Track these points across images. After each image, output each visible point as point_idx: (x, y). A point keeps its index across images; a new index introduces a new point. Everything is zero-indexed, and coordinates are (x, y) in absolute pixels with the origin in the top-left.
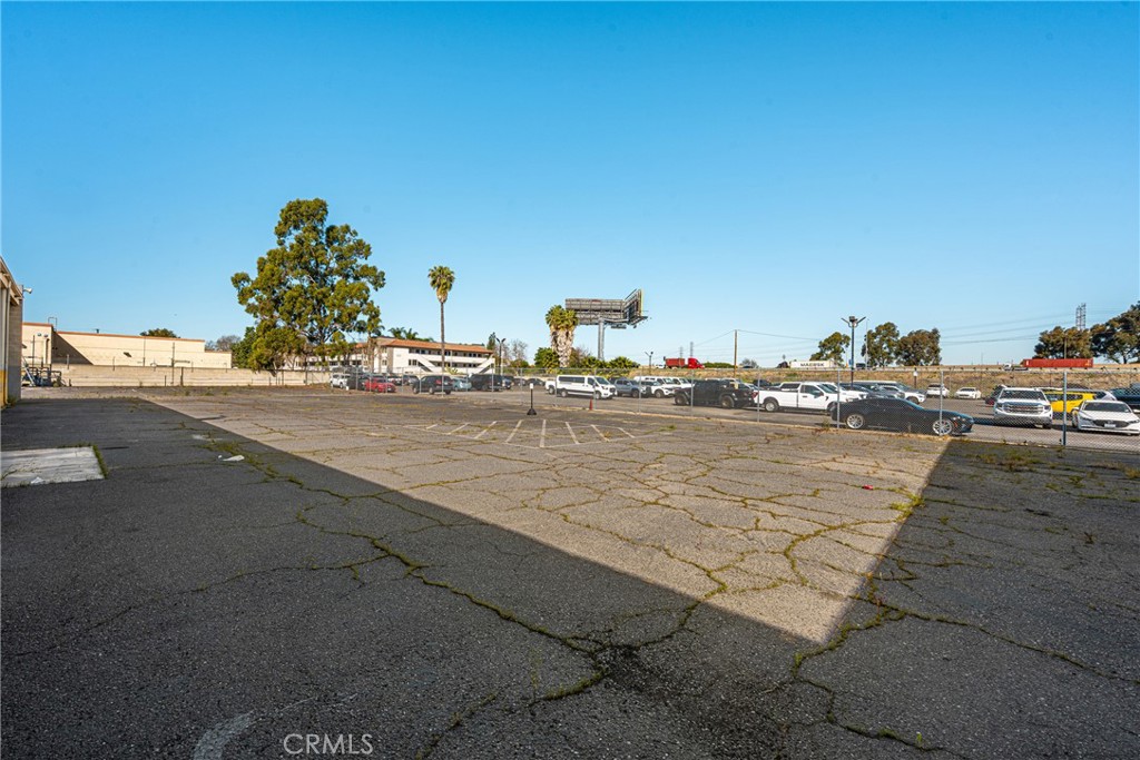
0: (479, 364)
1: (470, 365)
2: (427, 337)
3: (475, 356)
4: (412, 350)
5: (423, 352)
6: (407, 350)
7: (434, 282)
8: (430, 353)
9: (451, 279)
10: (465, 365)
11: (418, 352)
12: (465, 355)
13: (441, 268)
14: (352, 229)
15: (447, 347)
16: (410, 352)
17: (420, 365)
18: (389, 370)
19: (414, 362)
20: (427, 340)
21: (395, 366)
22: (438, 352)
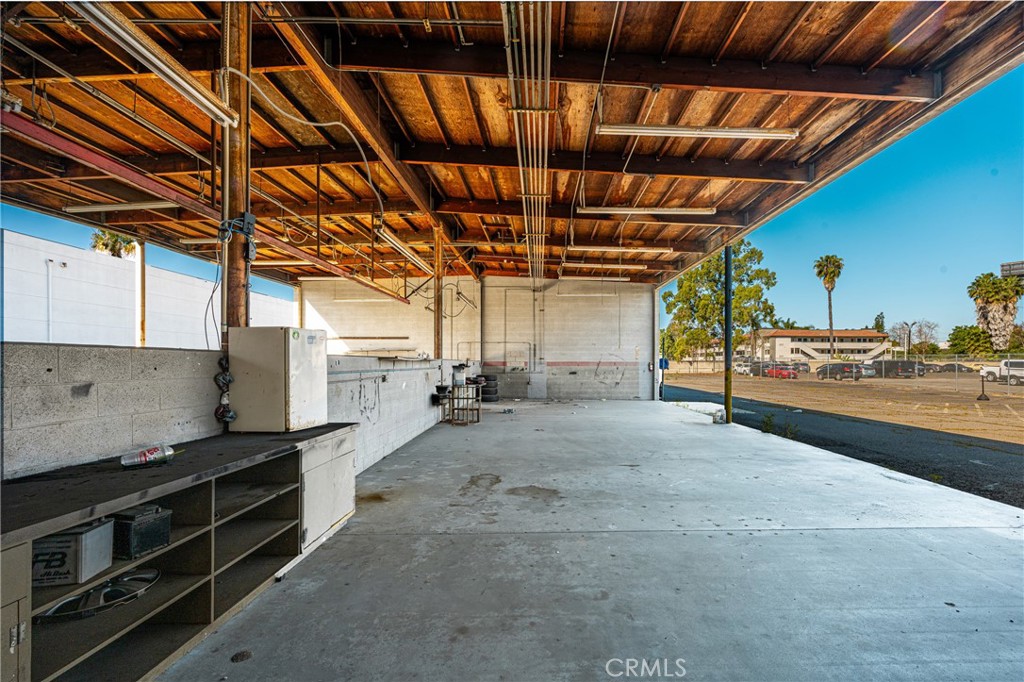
0: (870, 350)
1: (859, 351)
2: (807, 325)
3: (865, 341)
4: (793, 339)
5: (805, 340)
6: (790, 339)
7: (820, 272)
8: (812, 341)
9: (839, 267)
10: (852, 351)
11: (800, 340)
12: (852, 341)
13: (828, 257)
14: (746, 242)
15: (835, 334)
16: (792, 341)
17: (804, 353)
18: (772, 358)
19: (797, 351)
20: (807, 328)
21: (777, 356)
22: (823, 339)
